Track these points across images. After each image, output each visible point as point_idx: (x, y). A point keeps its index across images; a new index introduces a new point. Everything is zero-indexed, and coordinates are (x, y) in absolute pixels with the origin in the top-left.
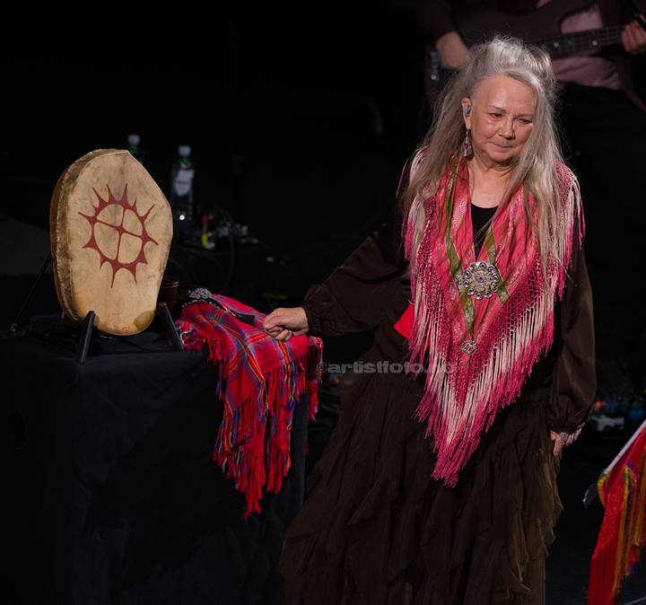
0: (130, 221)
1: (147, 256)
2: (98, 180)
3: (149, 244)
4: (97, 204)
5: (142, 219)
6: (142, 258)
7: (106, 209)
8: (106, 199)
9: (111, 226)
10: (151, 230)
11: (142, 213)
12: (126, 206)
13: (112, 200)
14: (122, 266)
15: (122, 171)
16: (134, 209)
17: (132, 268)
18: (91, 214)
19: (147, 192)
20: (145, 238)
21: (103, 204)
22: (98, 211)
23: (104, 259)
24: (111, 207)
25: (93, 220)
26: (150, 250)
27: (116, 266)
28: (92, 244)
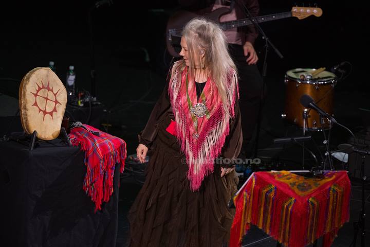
0: (50, 95)
1: (57, 109)
2: (38, 79)
3: (57, 104)
5: (55, 95)
6: (55, 110)
8: (41, 87)
9: (43, 97)
10: (59, 99)
11: (55, 93)
12: (49, 90)
13: (43, 87)
14: (47, 113)
15: (47, 76)
16: (52, 91)
17: (51, 114)
18: (35, 93)
19: (57, 84)
20: (56, 102)
21: (40, 89)
22: (38, 91)
23: (40, 110)
24: (43, 90)
25: (36, 95)
26: (58, 107)
27: (45, 113)
28: (36, 104)
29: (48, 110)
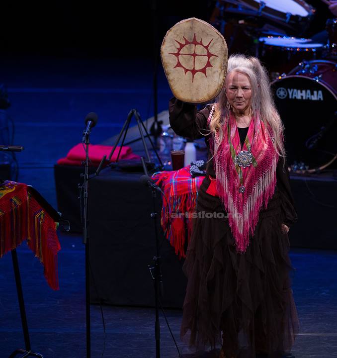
0: (199, 49)
1: (212, 63)
2: (178, 35)
3: (211, 58)
4: (179, 46)
5: (206, 47)
7: (184, 47)
8: (184, 43)
9: (189, 54)
11: (206, 44)
13: (187, 43)
14: (197, 71)
15: (191, 28)
16: (201, 44)
17: (203, 71)
18: (176, 52)
19: (208, 34)
20: (209, 55)
21: (182, 46)
22: (179, 50)
23: (186, 70)
24: (187, 46)
25: (177, 55)
26: (213, 60)
27: (194, 72)
28: (179, 65)
29: (197, 68)
